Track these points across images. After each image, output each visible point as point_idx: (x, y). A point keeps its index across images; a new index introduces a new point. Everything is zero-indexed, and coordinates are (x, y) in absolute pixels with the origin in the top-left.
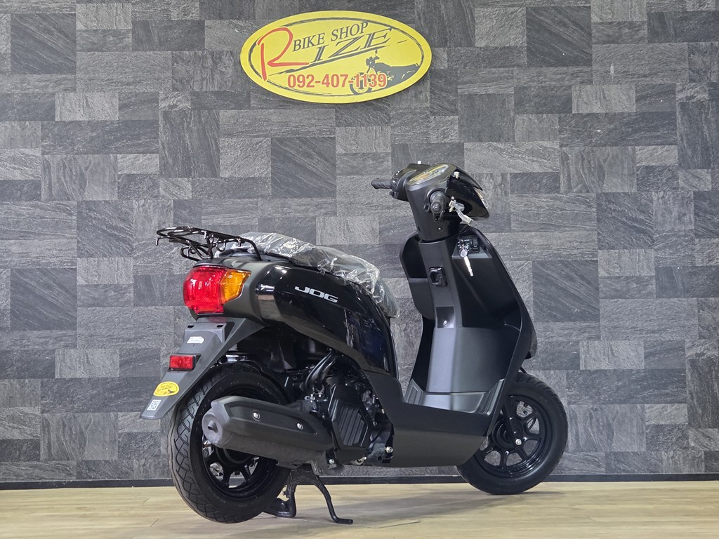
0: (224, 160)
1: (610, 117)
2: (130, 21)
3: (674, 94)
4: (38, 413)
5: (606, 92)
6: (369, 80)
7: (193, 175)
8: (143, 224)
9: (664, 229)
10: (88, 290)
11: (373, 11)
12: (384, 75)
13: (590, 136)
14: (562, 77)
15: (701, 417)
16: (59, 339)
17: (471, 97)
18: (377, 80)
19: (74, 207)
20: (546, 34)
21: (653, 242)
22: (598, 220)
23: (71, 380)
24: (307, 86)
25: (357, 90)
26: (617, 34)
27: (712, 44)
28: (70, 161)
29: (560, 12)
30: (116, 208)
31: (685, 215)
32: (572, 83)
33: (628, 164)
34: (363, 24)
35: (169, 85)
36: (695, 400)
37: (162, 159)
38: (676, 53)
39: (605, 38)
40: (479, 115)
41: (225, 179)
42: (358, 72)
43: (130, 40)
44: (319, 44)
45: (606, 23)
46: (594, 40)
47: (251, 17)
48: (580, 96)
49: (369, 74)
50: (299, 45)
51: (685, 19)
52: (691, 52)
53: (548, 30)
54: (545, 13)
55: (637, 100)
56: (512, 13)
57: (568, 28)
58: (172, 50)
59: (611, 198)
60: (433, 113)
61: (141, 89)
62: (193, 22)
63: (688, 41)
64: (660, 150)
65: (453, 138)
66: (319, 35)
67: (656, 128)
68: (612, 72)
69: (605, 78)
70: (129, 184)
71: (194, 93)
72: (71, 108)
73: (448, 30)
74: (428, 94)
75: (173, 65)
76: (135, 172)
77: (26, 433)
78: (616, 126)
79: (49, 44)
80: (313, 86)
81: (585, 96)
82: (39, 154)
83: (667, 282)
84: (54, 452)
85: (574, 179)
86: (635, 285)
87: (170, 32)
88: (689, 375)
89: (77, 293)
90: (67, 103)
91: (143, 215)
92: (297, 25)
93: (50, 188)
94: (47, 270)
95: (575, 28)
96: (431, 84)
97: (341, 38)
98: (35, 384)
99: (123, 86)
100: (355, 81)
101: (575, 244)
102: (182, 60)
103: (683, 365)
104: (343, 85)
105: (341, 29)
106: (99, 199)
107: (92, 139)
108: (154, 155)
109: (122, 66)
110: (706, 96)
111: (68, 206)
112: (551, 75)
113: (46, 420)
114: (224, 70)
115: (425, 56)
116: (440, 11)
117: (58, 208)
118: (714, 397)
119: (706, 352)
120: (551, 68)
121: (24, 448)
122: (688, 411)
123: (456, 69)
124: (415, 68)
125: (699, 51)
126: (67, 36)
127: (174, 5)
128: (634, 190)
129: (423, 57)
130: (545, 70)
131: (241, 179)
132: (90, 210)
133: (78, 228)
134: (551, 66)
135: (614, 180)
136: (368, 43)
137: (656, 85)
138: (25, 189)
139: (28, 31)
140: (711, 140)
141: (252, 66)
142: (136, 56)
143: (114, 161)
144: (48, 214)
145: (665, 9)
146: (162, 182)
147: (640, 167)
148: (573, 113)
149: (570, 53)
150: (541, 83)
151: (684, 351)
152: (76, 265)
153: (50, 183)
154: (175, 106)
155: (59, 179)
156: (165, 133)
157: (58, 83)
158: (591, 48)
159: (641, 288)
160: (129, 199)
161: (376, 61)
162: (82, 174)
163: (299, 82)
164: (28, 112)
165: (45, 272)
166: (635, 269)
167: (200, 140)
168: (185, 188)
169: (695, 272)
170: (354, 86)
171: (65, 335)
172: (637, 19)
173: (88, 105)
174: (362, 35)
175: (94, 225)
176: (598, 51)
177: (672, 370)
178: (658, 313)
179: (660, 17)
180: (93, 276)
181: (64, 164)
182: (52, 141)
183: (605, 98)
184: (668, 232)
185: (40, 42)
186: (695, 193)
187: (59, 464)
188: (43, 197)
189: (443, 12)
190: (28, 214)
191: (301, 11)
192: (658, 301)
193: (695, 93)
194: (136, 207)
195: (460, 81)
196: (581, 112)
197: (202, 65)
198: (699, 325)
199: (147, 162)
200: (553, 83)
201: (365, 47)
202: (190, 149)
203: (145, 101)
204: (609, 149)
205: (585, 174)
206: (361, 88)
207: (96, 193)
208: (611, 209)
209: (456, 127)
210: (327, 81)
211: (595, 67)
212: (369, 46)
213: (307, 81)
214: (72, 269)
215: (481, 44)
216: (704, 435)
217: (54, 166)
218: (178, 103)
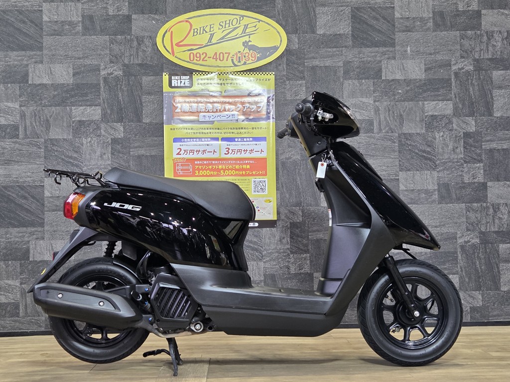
0: (147, 110)
1: (408, 82)
2: (80, 15)
3: (450, 66)
4: (18, 284)
5: (404, 65)
6: (245, 57)
7: (124, 120)
8: (90, 154)
9: (443, 157)
10: (52, 200)
11: (247, 9)
12: (255, 53)
13: (394, 95)
14: (375, 55)
15: (467, 283)
16: (32, 234)
17: (313, 68)
18: (250, 56)
19: (42, 143)
20: (365, 26)
21: (436, 166)
22: (400, 152)
23: (41, 261)
24: (203, 60)
25: (236, 63)
26: (412, 26)
27: (476, 33)
28: (39, 111)
29: (374, 11)
30: (71, 144)
31: (457, 148)
32: (382, 59)
33: (420, 114)
34: (240, 18)
35: (107, 59)
36: (464, 272)
37: (103, 110)
38: (451, 38)
39: (404, 28)
40: (319, 81)
41: (146, 124)
42: (237, 51)
43: (80, 28)
44: (210, 31)
45: (405, 18)
46: (396, 30)
47: (164, 12)
48: (387, 68)
49: (245, 52)
50: (197, 32)
51: (458, 15)
52: (462, 37)
53: (366, 23)
54: (364, 11)
55: (425, 71)
56: (342, 11)
57: (379, 21)
58: (109, 35)
59: (408, 136)
60: (289, 79)
61: (88, 62)
62: (124, 16)
63: (460, 30)
64: (441, 104)
65: (302, 96)
66: (211, 25)
67: (438, 90)
68: (409, 51)
69: (404, 56)
70: (80, 127)
71: (125, 65)
72: (39, 75)
73: (298, 22)
74: (285, 66)
75: (110, 45)
76: (84, 119)
77: (9, 298)
78: (411, 88)
79: (25, 30)
80: (206, 60)
81: (390, 67)
82: (17, 107)
83: (446, 193)
84: (29, 311)
85: (384, 123)
86: (424, 195)
87: (108, 23)
88: (460, 255)
89: (44, 202)
90: (37, 72)
91: (90, 148)
92: (195, 18)
93: (25, 130)
94: (23, 186)
95: (383, 21)
96: (287, 59)
97: (225, 27)
98: (16, 265)
99: (75, 59)
100: (235, 57)
101: (384, 168)
102: (116, 42)
103: (456, 248)
104: (227, 60)
105: (226, 21)
106: (60, 138)
107: (54, 96)
108: (97, 107)
109: (74, 46)
110: (471, 68)
111: (38, 142)
112: (368, 54)
113: (23, 289)
114: (145, 49)
115: (283, 41)
116: (292, 9)
117: (31, 144)
118: (476, 270)
119: (471, 240)
120: (368, 49)
121: (8, 309)
122: (459, 280)
123: (304, 49)
124: (276, 48)
125: (467, 37)
126: (36, 25)
127: (111, 5)
128: (423, 131)
129: (281, 41)
130: (364, 50)
131: (157, 123)
132: (54, 145)
133: (45, 158)
134: (368, 47)
135: (410, 125)
136: (244, 31)
137: (438, 60)
138: (8, 130)
139: (10, 21)
140: (475, 98)
141: (164, 47)
142: (85, 39)
143: (69, 111)
144: (24, 148)
145: (445, 8)
146: (103, 126)
147: (427, 115)
148: (383, 79)
149: (381, 38)
150: (361, 58)
151: (456, 239)
152: (43, 182)
153: (25, 126)
154: (112, 74)
155: (31, 123)
156: (105, 92)
157: (30, 57)
158: (395, 35)
159: (428, 197)
160: (80, 137)
161: (250, 43)
162: (47, 120)
163: (197, 57)
164: (10, 77)
165: (22, 188)
166: (424, 184)
167: (129, 96)
168: (119, 130)
169: (463, 186)
170: (235, 60)
171: (36, 231)
172: (425, 15)
173: (51, 73)
174: (240, 25)
175: (56, 156)
176: (399, 37)
177: (449, 252)
178: (439, 214)
179: (441, 14)
180: (55, 190)
181: (35, 113)
182: (26, 98)
183: (404, 69)
184: (446, 159)
185: (18, 29)
186: (464, 133)
187: (33, 319)
188: (21, 136)
189: (295, 10)
190: (10, 147)
191: (198, 9)
192: (440, 206)
193: (464, 66)
194: (85, 143)
195: (306, 57)
196: (388, 78)
197: (130, 46)
198: (467, 222)
199: (93, 112)
200: (369, 59)
201: (242, 34)
202: (122, 103)
203: (91, 70)
204: (407, 103)
205: (391, 120)
206: (239, 62)
207: (56, 133)
208: (408, 144)
209: (304, 89)
210: (215, 57)
211: (397, 48)
212: (245, 33)
213: (202, 57)
214: (41, 186)
215: (320, 31)
216: (469, 295)
217: (28, 114)
218: (114, 72)
